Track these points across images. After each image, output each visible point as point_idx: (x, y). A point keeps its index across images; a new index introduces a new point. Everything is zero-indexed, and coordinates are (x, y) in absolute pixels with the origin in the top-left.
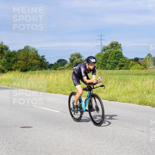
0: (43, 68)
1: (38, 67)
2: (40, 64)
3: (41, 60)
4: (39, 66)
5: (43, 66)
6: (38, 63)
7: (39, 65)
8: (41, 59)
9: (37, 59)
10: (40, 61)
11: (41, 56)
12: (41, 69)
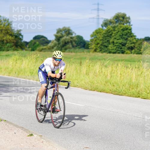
0: (19, 47)
1: (12, 47)
2: (15, 41)
3: (16, 37)
4: (14, 45)
5: (18, 45)
6: (12, 40)
7: (13, 42)
8: (16, 34)
9: (11, 35)
10: (14, 37)
11: (16, 30)
12: (16, 48)
